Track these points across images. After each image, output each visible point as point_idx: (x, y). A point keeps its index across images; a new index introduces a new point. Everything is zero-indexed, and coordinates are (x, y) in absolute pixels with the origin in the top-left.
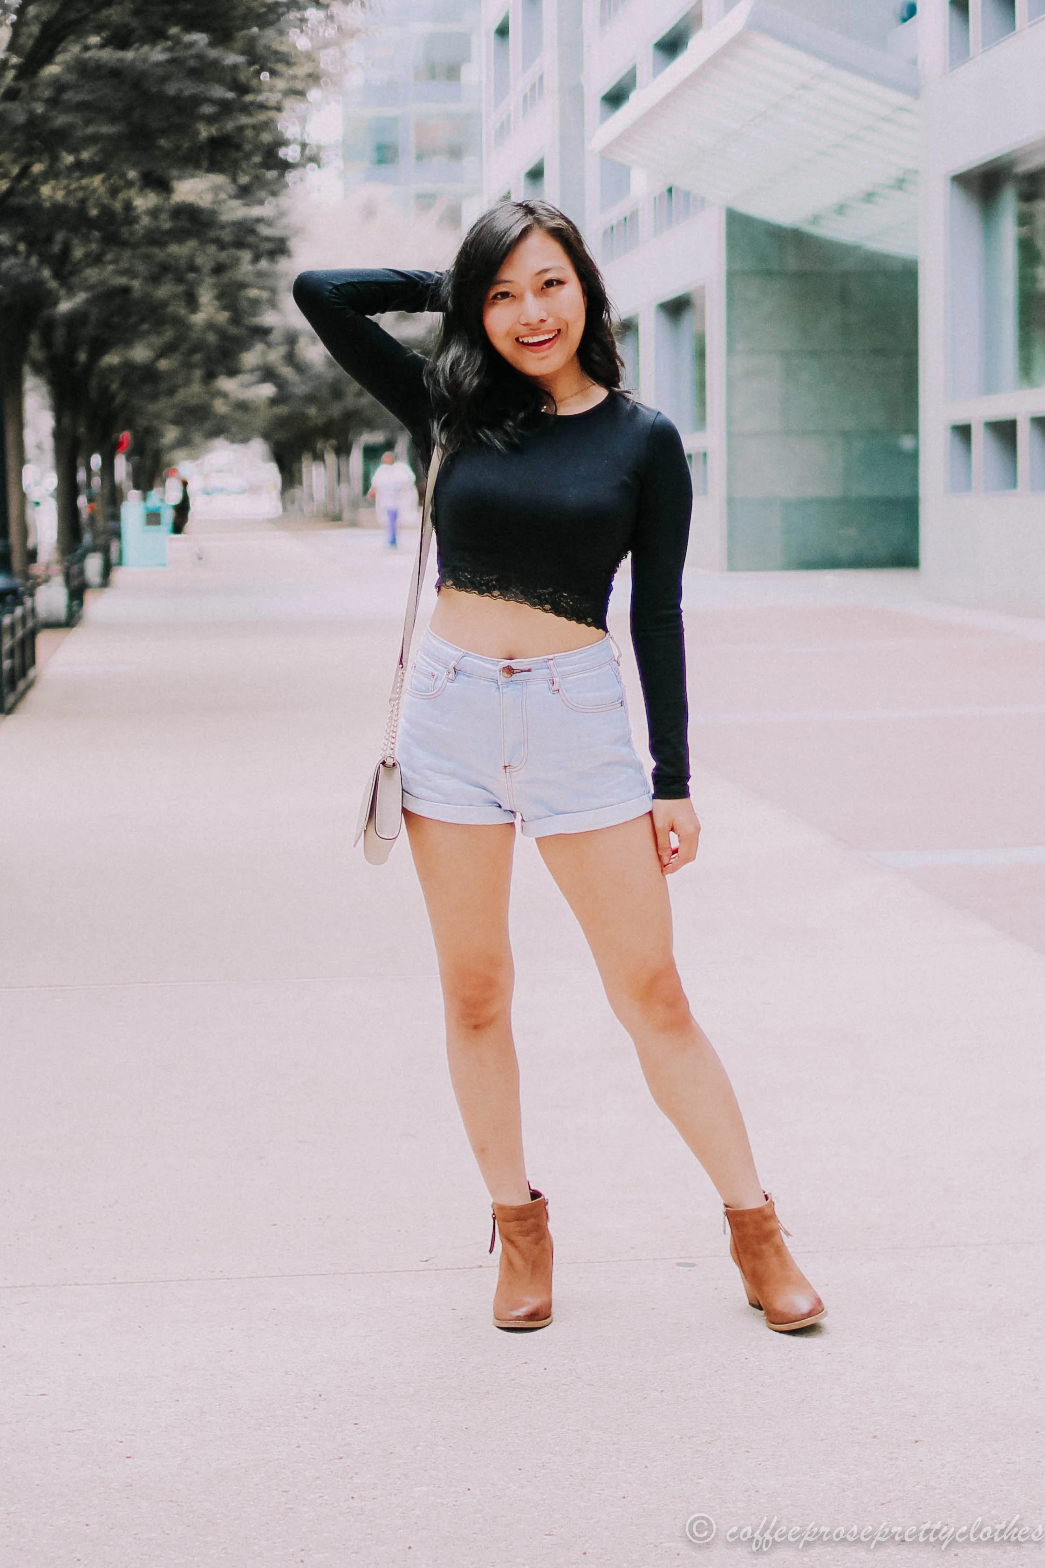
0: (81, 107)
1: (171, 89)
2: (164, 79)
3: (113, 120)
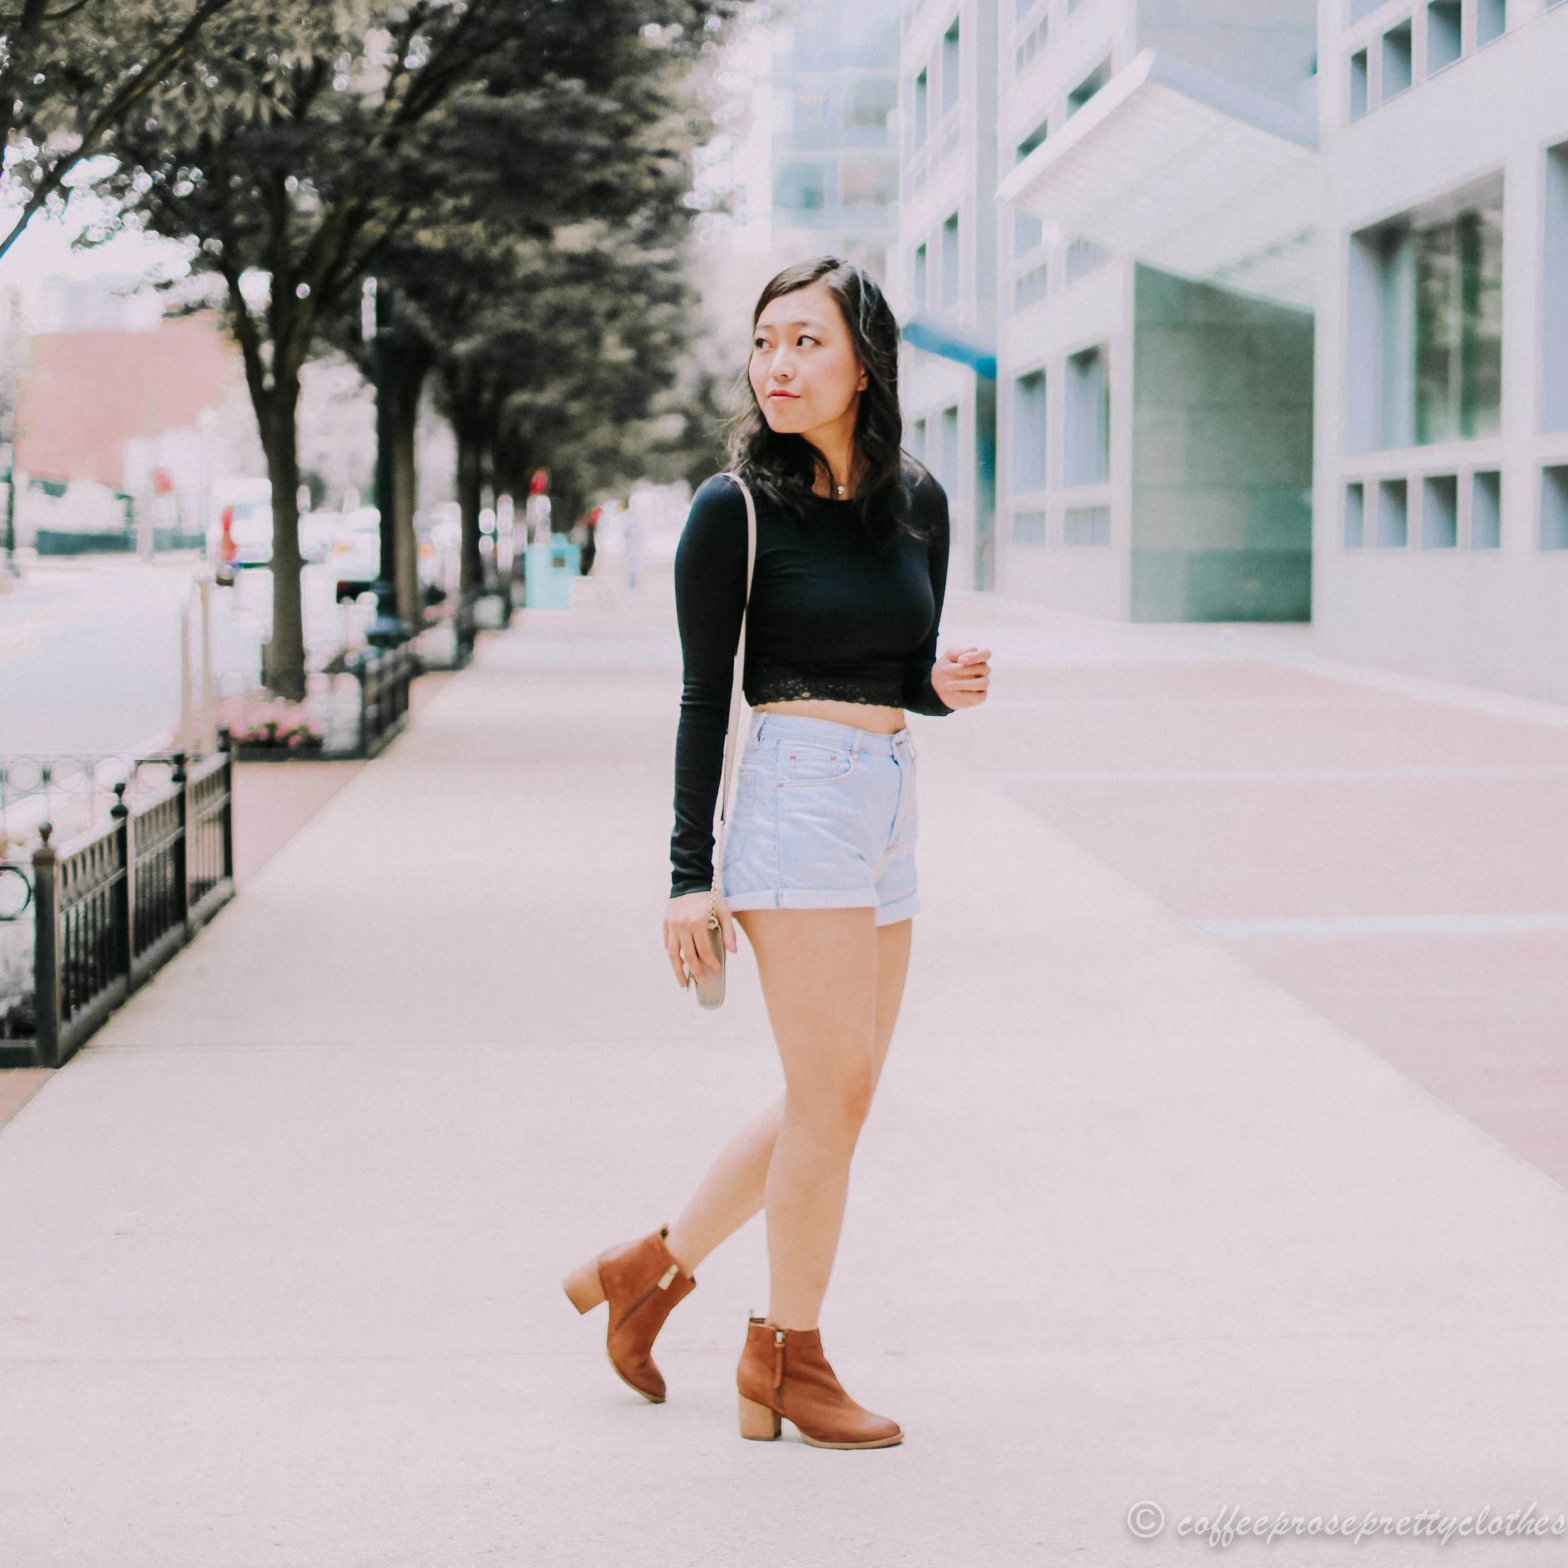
0: (457, 153)
1: (546, 135)
2: (538, 127)
3: (488, 166)
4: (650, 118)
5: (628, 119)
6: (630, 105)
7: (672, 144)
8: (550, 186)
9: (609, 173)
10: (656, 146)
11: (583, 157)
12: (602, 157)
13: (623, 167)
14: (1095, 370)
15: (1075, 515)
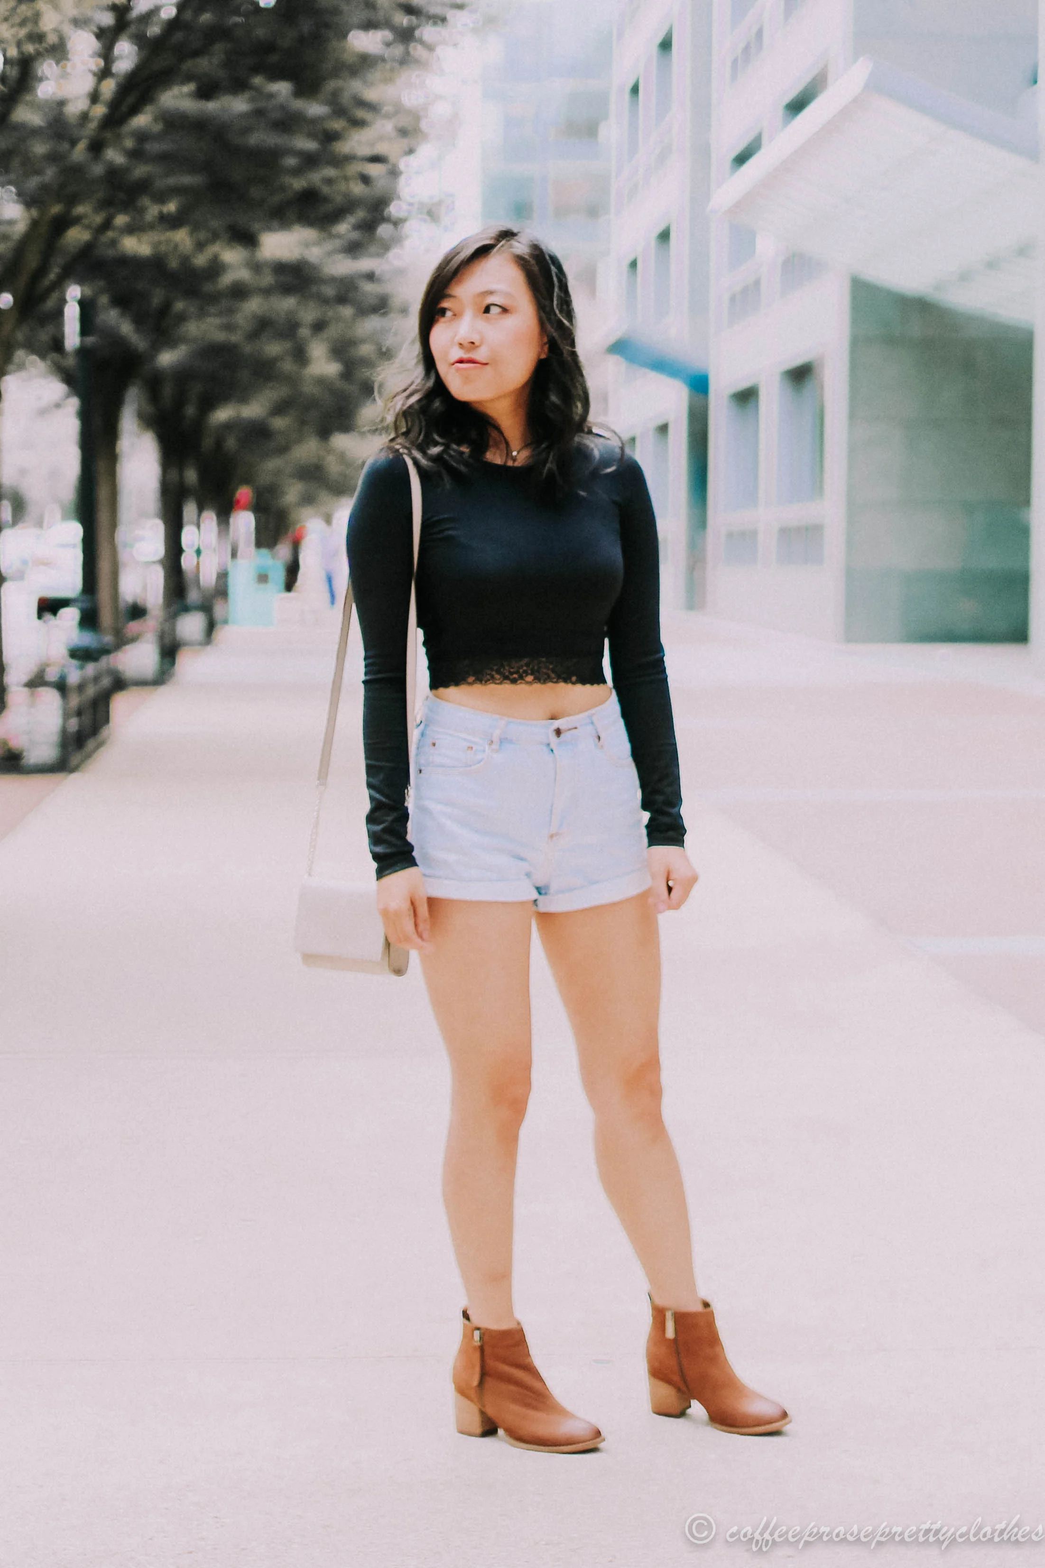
0: (162, 157)
1: (253, 139)
2: (247, 130)
3: (194, 171)
4: (358, 124)
5: (337, 125)
6: (340, 111)
7: (381, 149)
8: (256, 192)
9: (316, 177)
10: (365, 151)
11: (291, 161)
12: (310, 161)
13: (330, 172)
14: (809, 386)
15: (785, 533)
